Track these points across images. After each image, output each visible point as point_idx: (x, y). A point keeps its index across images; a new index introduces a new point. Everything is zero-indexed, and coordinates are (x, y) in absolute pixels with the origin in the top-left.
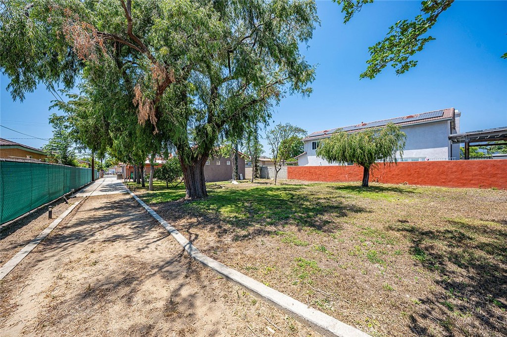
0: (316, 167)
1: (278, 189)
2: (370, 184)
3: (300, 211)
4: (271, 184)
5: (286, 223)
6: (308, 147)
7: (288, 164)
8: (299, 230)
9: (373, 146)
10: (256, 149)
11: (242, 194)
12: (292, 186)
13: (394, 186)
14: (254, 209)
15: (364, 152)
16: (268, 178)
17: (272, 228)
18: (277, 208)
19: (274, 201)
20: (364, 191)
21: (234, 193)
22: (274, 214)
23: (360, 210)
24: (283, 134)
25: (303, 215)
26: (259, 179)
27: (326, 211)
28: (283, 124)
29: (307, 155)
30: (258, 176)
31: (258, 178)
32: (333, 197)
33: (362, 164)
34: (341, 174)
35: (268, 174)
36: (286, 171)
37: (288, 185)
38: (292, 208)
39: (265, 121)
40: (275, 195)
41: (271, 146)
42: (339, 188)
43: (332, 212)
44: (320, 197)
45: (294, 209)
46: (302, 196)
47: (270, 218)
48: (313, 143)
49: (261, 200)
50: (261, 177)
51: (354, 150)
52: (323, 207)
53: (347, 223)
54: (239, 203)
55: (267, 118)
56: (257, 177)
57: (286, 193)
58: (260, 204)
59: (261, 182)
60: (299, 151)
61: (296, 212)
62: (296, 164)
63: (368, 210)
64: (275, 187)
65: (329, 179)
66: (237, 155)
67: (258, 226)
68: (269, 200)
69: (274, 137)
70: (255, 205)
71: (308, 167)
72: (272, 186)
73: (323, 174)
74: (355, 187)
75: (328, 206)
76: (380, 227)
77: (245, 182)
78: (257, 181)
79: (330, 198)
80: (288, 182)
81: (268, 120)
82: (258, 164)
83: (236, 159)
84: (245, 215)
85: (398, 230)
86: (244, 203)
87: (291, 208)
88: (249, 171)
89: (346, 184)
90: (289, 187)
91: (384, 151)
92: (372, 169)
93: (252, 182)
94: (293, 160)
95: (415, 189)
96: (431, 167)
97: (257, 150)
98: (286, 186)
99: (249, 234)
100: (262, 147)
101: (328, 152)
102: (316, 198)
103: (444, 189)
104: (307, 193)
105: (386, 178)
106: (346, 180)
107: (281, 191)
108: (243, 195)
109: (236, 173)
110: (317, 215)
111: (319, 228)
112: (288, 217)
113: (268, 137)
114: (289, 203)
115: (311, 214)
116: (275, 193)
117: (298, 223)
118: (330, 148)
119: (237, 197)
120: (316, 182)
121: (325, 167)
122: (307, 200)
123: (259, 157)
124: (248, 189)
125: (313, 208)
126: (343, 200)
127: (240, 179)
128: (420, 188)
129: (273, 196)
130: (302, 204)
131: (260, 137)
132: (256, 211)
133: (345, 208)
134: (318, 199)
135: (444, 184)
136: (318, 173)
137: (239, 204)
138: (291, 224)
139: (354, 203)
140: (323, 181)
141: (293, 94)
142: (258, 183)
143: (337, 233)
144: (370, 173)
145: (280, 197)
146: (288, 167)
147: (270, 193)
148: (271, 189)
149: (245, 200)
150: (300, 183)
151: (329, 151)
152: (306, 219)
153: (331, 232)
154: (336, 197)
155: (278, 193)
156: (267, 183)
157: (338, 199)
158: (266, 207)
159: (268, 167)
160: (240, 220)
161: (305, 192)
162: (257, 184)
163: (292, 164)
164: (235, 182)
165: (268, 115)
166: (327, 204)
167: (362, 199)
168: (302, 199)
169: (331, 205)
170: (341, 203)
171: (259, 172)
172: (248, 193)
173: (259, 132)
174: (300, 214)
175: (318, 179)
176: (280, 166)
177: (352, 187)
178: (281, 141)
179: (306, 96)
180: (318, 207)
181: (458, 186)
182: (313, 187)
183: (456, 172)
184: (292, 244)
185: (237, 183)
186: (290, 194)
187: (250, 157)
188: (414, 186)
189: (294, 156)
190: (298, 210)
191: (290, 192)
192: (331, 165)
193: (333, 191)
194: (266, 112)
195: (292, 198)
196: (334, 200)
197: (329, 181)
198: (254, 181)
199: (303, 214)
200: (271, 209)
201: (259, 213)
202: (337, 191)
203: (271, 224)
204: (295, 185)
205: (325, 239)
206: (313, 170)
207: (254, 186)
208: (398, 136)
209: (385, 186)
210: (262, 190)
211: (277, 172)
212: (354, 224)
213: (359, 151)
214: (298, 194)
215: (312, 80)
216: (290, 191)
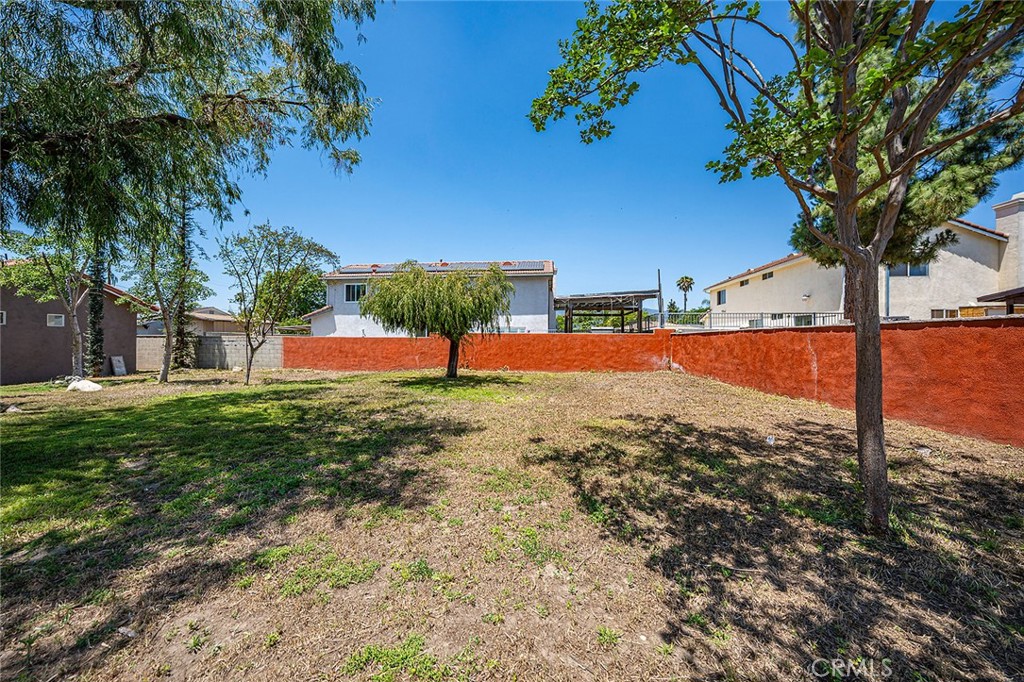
0: (355, 340)
1: (256, 397)
2: (461, 372)
3: (331, 455)
4: (231, 383)
5: (293, 509)
6: (336, 295)
7: (282, 332)
8: (339, 522)
9: (468, 302)
10: (181, 284)
11: (113, 425)
12: (297, 386)
13: (494, 373)
14: (162, 476)
15: (454, 312)
16: (223, 367)
17: (240, 545)
18: (256, 457)
19: (246, 435)
20: (452, 385)
21: (72, 424)
22: (246, 481)
23: (461, 430)
24: (276, 252)
25: (341, 467)
26: (192, 371)
27: (396, 443)
28: (277, 227)
29: (333, 312)
30: (188, 361)
31: (188, 367)
32: (401, 406)
33: (448, 335)
34: (407, 354)
35: (223, 355)
36: (280, 347)
37: (285, 383)
38: (308, 451)
39: (218, 206)
40: (249, 415)
41: (234, 280)
42: (406, 383)
43: (411, 443)
44: (372, 406)
45: (313, 453)
46: (329, 410)
47: (229, 501)
48: (348, 287)
49: (198, 439)
50: (199, 364)
51: (438, 307)
52: (385, 432)
53: (450, 466)
54: (90, 462)
55: (225, 198)
56: (183, 364)
57: (282, 407)
58: (191, 454)
59: (198, 378)
60: (313, 303)
61: (319, 461)
62: (306, 331)
63: (476, 426)
64: (246, 391)
65: (382, 364)
66: (100, 298)
67: (172, 554)
68: (226, 435)
69: (244, 255)
70: (170, 461)
71: (335, 338)
72: (237, 389)
73: (371, 354)
74: (435, 379)
75: (397, 427)
76: (512, 461)
77: (136, 381)
78: (183, 377)
79: (395, 407)
80: (285, 374)
81: (228, 205)
82: (189, 329)
83: (96, 308)
84: (110, 515)
85: (541, 462)
86: (114, 460)
87: (302, 451)
88: (151, 350)
89: (416, 374)
90: (289, 387)
91: (484, 312)
92: (463, 345)
93: (164, 379)
94: (297, 323)
95: (521, 377)
96: (536, 342)
97: (185, 287)
98: (282, 387)
99: (123, 616)
100: (206, 279)
101: (387, 307)
102: (365, 412)
103: (551, 374)
104: (338, 400)
105: (479, 361)
106: (415, 367)
107: (266, 401)
108: (114, 428)
109: (94, 352)
110: (378, 457)
111: (392, 498)
112: (298, 484)
113: (226, 254)
114: (293, 435)
115: (362, 458)
116: (246, 410)
117: (331, 496)
118: (391, 300)
119: (81, 443)
120: (356, 373)
121: (376, 341)
122: (344, 420)
123: (191, 308)
124: (142, 404)
125: (364, 441)
126: (423, 409)
127: (112, 373)
128: (528, 376)
129: (240, 421)
130: (334, 434)
131: (196, 253)
132: (170, 486)
133: (432, 427)
134: (370, 415)
135: (549, 367)
136: (359, 352)
137: (90, 468)
138: (308, 507)
139: (444, 413)
140: (369, 369)
141: (313, 148)
142: (188, 382)
143: (439, 500)
144: (460, 350)
145: (266, 420)
146: (284, 339)
147: (228, 410)
148: (234, 399)
149: (121, 448)
150: (318, 377)
151: (389, 306)
152: (350, 478)
153: (425, 503)
154: (407, 405)
155: (259, 407)
156: (218, 382)
157: (411, 408)
158: (214, 463)
159: (224, 338)
160: (77, 548)
161: (333, 399)
162: (181, 387)
163: (293, 332)
164: (86, 385)
165: (228, 188)
166: (393, 425)
167: (455, 404)
168: (330, 418)
169: (402, 424)
170: (421, 417)
171: (192, 350)
172: (142, 417)
173: (195, 237)
174: (333, 466)
175: (359, 367)
176: (264, 334)
177: (430, 379)
178: (266, 270)
179: (343, 171)
180: (374, 437)
181: (562, 370)
182: (350, 385)
183: (561, 350)
184: (324, 587)
185: (98, 387)
186: (295, 407)
187: (158, 305)
188: (517, 373)
189: (300, 314)
190: (325, 451)
191: (293, 402)
192: (391, 335)
193: (396, 391)
194: (222, 180)
195: (301, 419)
196: (405, 411)
197: (384, 368)
198: (171, 378)
199: (340, 462)
200: (233, 466)
201: (186, 489)
202: (404, 389)
203: (236, 526)
204: (306, 382)
205: (418, 529)
206: (347, 347)
207: (169, 393)
208: (504, 288)
209: (481, 373)
210: (199, 404)
211: (253, 350)
212: (464, 466)
213: (446, 308)
214: (316, 404)
215: (362, 133)
216: (293, 398)
